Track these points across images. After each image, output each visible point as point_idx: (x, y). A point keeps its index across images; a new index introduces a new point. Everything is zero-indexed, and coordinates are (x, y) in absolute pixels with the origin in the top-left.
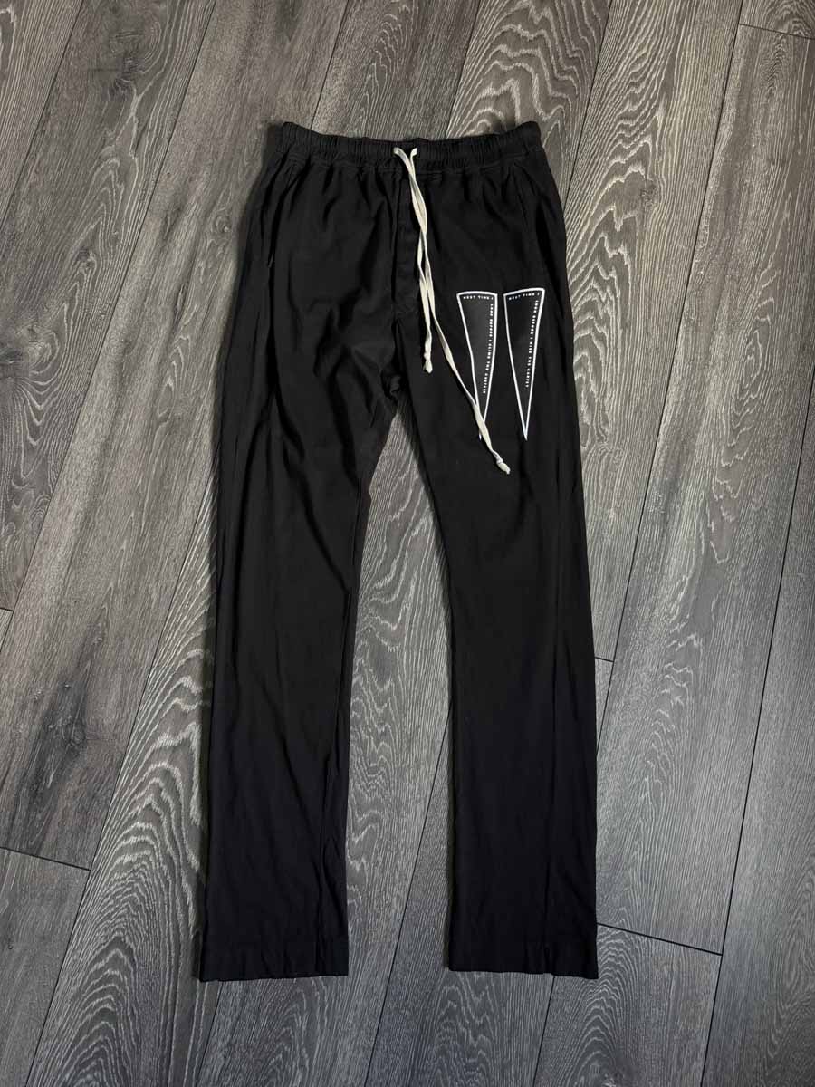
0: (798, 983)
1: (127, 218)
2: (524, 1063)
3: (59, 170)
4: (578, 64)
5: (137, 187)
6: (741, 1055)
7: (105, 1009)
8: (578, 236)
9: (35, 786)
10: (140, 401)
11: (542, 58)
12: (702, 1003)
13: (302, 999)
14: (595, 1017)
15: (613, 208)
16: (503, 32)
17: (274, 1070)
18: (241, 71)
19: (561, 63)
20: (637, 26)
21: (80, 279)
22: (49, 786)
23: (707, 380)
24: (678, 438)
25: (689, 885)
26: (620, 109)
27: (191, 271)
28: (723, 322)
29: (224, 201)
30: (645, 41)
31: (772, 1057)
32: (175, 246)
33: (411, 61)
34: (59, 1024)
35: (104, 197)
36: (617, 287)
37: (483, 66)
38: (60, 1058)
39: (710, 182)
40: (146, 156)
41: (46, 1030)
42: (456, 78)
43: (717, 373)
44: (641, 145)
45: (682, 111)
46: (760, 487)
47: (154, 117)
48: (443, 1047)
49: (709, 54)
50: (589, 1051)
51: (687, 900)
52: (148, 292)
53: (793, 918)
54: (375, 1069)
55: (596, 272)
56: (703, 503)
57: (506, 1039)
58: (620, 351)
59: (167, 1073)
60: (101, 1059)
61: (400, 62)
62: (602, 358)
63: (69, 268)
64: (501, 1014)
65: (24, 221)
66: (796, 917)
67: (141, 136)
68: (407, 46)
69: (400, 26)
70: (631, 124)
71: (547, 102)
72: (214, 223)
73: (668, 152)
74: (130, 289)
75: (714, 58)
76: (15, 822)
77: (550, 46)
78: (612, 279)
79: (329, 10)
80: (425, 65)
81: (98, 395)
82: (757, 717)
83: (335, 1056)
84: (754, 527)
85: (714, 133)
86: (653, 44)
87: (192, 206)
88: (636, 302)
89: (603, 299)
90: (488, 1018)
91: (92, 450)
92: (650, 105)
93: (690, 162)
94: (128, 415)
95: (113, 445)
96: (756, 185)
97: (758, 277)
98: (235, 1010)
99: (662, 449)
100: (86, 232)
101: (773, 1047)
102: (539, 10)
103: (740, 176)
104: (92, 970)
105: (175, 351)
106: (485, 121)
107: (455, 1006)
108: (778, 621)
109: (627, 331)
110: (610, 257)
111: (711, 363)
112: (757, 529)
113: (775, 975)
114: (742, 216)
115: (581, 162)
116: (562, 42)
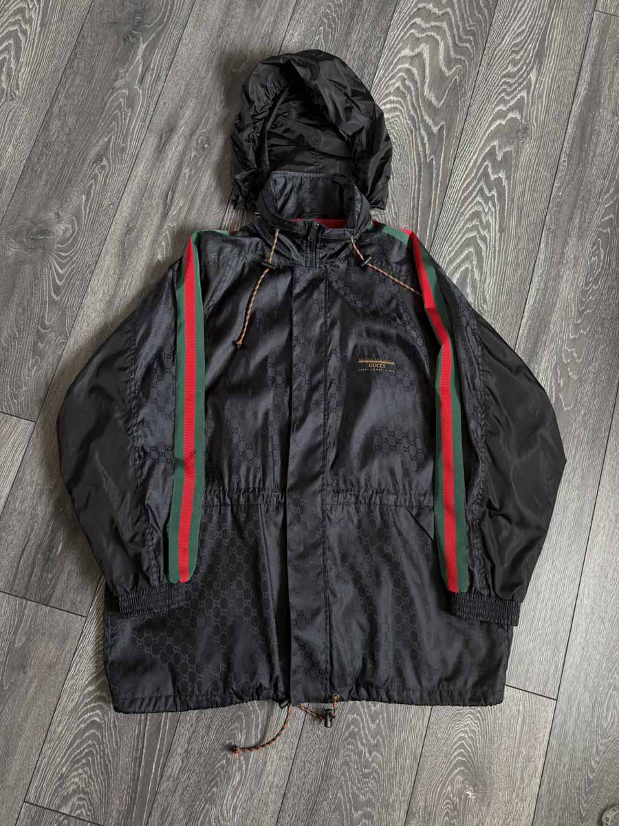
0: (613, 723)
1: (132, 134)
2: (406, 774)
3: (82, 96)
4: (474, 34)
5: (140, 112)
6: (569, 776)
7: (95, 721)
8: (469, 162)
9: (48, 553)
10: (138, 270)
11: (447, 29)
12: (541, 735)
13: (242, 720)
14: (460, 742)
15: (496, 143)
16: (419, 9)
17: (219, 772)
18: (221, 29)
20: (519, 8)
21: (96, 177)
22: (58, 553)
23: (561, 274)
24: (539, 316)
25: (534, 648)
26: (504, 70)
27: (179, 176)
28: (574, 232)
29: (206, 124)
30: (525, 19)
31: (592, 777)
32: (168, 156)
33: (349, 26)
34: (59, 730)
35: (115, 118)
36: (496, 202)
38: (59, 756)
39: (568, 127)
40: (148, 88)
41: (49, 735)
42: (382, 40)
43: (569, 270)
44: (519, 97)
45: (550, 73)
46: (598, 354)
47: (155, 59)
48: (346, 760)
49: (572, 32)
50: (455, 767)
51: (532, 658)
52: (145, 190)
53: (610, 675)
54: (295, 774)
56: (554, 366)
57: (393, 756)
58: (497, 249)
59: (139, 771)
60: (89, 758)
62: (484, 254)
63: (87, 170)
64: (390, 738)
65: (54, 133)
66: (613, 674)
67: (144, 74)
68: (347, 16)
70: (511, 81)
71: (449, 62)
72: (197, 140)
73: (538, 104)
74: (133, 187)
75: (575, 35)
76: (32, 579)
77: (453, 21)
78: (493, 195)
80: (359, 31)
81: (106, 265)
82: (589, 525)
83: (266, 763)
84: (593, 384)
85: (573, 91)
86: (530, 23)
88: (510, 213)
89: (486, 210)
90: (380, 740)
91: (100, 305)
92: (527, 68)
93: (554, 111)
94: (127, 281)
95: (116, 302)
96: (604, 131)
97: (602, 199)
98: (192, 726)
99: (526, 324)
100: (101, 143)
101: (593, 770)
103: (592, 123)
104: (86, 692)
105: (164, 234)
106: (403, 74)
107: (356, 730)
108: (607, 454)
109: (503, 234)
110: (492, 179)
111: (565, 261)
112: (595, 385)
113: (596, 717)
114: (592, 154)
115: (474, 108)
116: (462, 18)
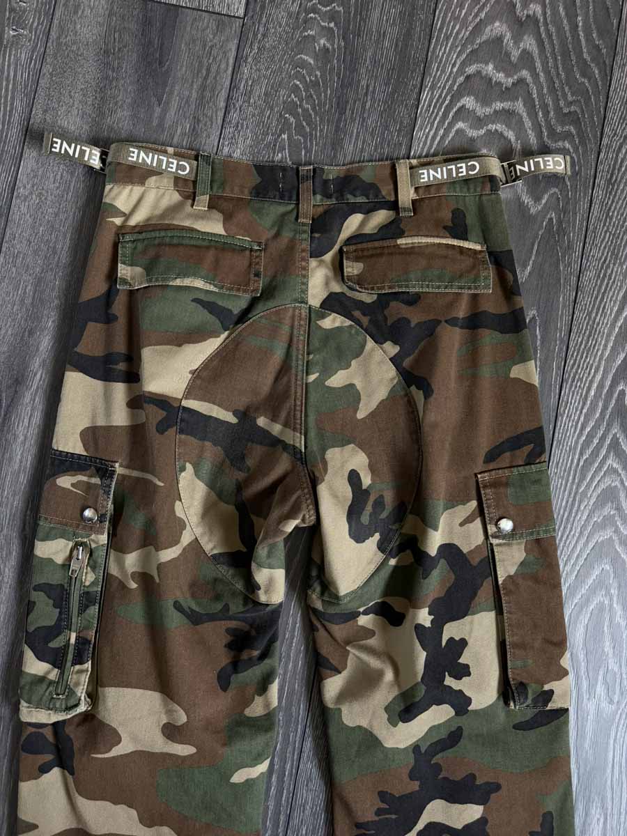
19: (553, 122)
37: (441, 132)
55: (615, 445)
61: (321, 131)
69: (318, 73)
79: (214, 52)
87: (35, 375)
102: (517, 38)
